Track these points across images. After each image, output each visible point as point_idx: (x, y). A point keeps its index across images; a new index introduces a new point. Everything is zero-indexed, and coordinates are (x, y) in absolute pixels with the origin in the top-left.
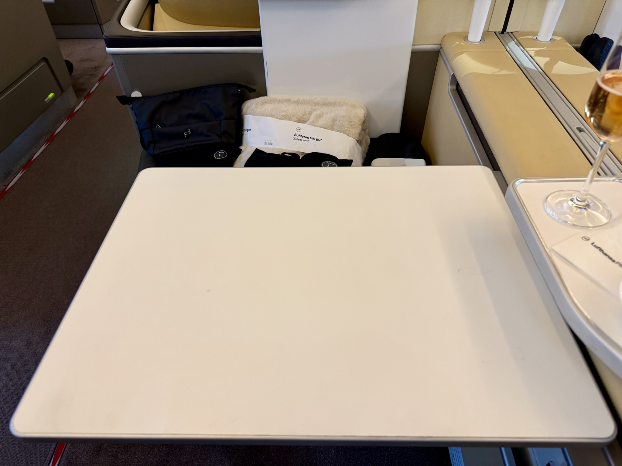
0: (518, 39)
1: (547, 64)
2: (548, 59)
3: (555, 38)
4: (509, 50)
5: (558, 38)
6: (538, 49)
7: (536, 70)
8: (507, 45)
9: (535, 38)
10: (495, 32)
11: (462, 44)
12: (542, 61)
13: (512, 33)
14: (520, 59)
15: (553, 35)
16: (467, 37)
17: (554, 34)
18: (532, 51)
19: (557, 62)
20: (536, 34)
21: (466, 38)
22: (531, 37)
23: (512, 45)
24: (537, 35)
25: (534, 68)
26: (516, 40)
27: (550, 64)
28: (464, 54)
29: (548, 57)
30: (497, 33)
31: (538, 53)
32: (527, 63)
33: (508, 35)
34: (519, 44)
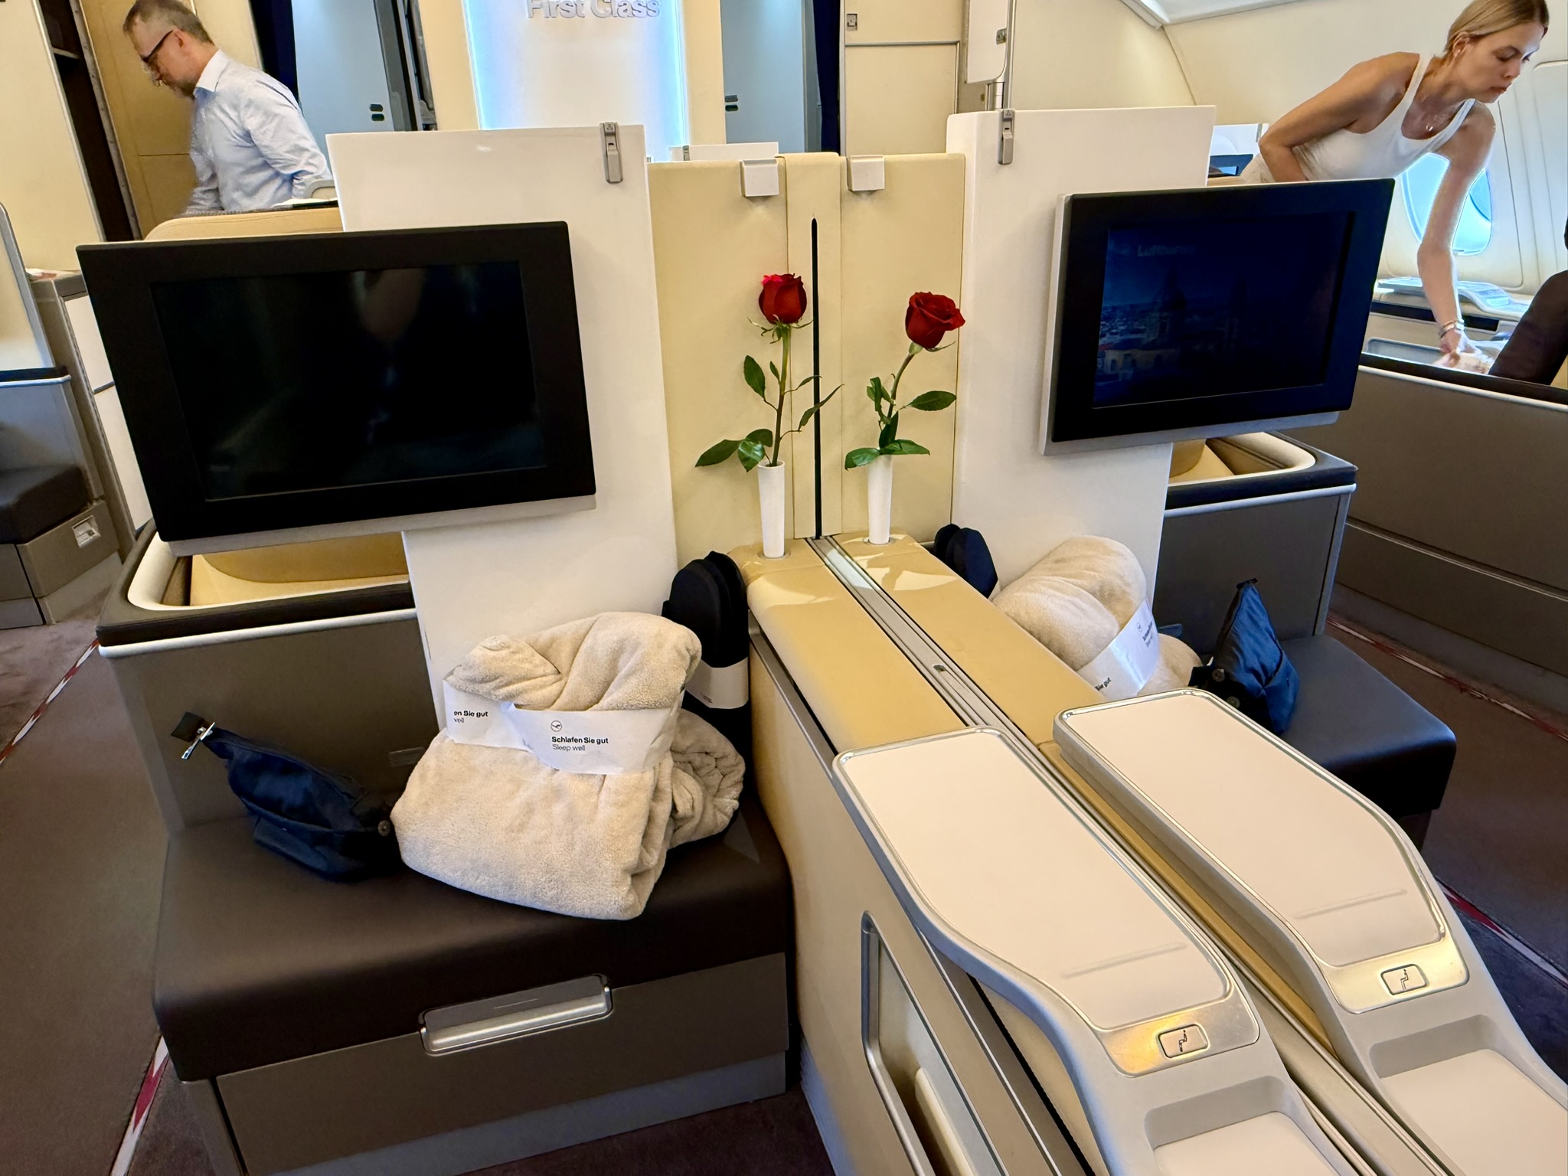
0: (841, 544)
1: (886, 578)
2: (887, 570)
3: (894, 536)
4: (828, 563)
5: (900, 537)
6: (872, 557)
7: (868, 589)
8: (825, 556)
9: (866, 540)
10: (806, 539)
11: (756, 563)
12: (879, 574)
13: (831, 536)
14: (845, 573)
15: (891, 533)
16: (762, 551)
17: (892, 531)
18: (863, 561)
19: (901, 573)
20: (866, 534)
21: (761, 554)
22: (860, 540)
23: (833, 555)
24: (868, 536)
25: (867, 586)
26: (838, 547)
27: (892, 577)
28: (760, 578)
29: (886, 566)
30: (810, 540)
31: (872, 564)
32: (858, 581)
33: (826, 541)
34: (844, 552)
